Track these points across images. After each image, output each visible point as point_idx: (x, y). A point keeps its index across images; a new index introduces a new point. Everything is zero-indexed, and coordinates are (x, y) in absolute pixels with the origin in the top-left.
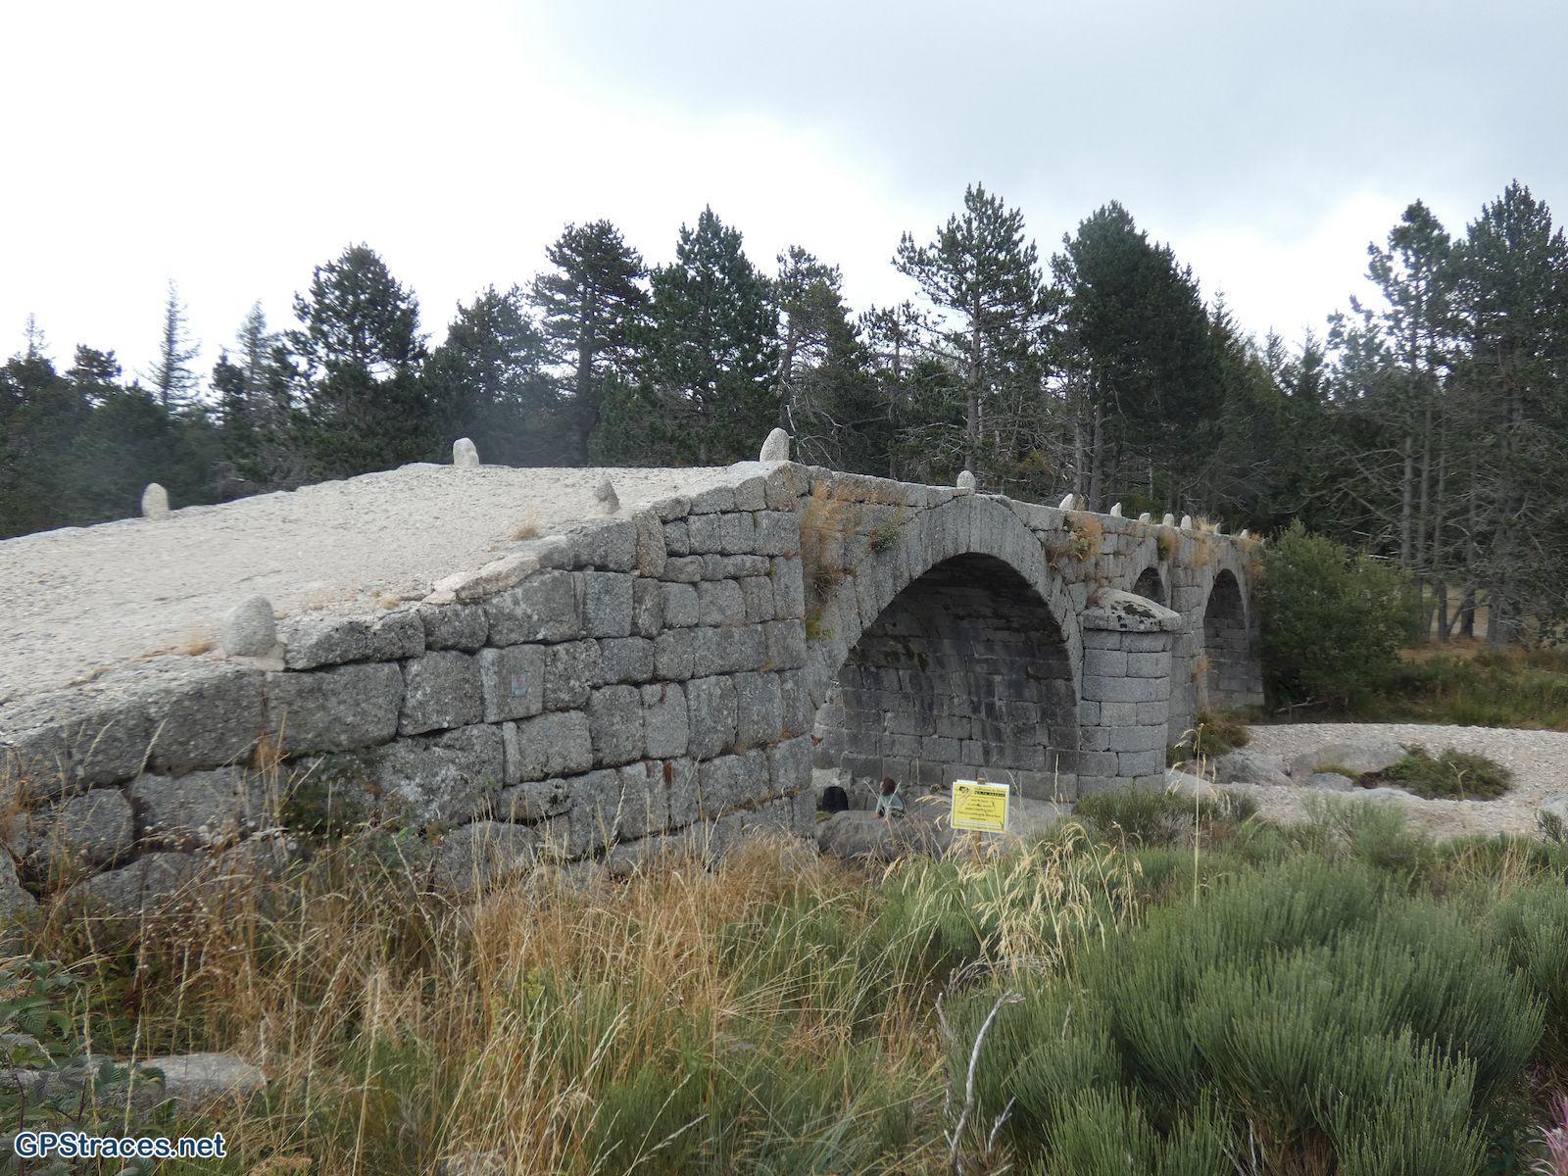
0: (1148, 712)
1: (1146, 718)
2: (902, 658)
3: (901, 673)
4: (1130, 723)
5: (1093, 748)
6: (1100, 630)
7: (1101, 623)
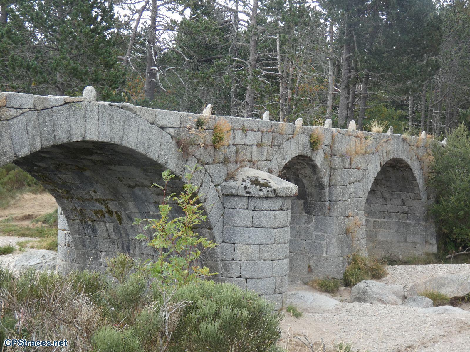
0: (268, 251)
1: (267, 255)
2: (106, 215)
3: (107, 225)
4: (254, 258)
5: (229, 275)
6: (233, 196)
7: (233, 191)
